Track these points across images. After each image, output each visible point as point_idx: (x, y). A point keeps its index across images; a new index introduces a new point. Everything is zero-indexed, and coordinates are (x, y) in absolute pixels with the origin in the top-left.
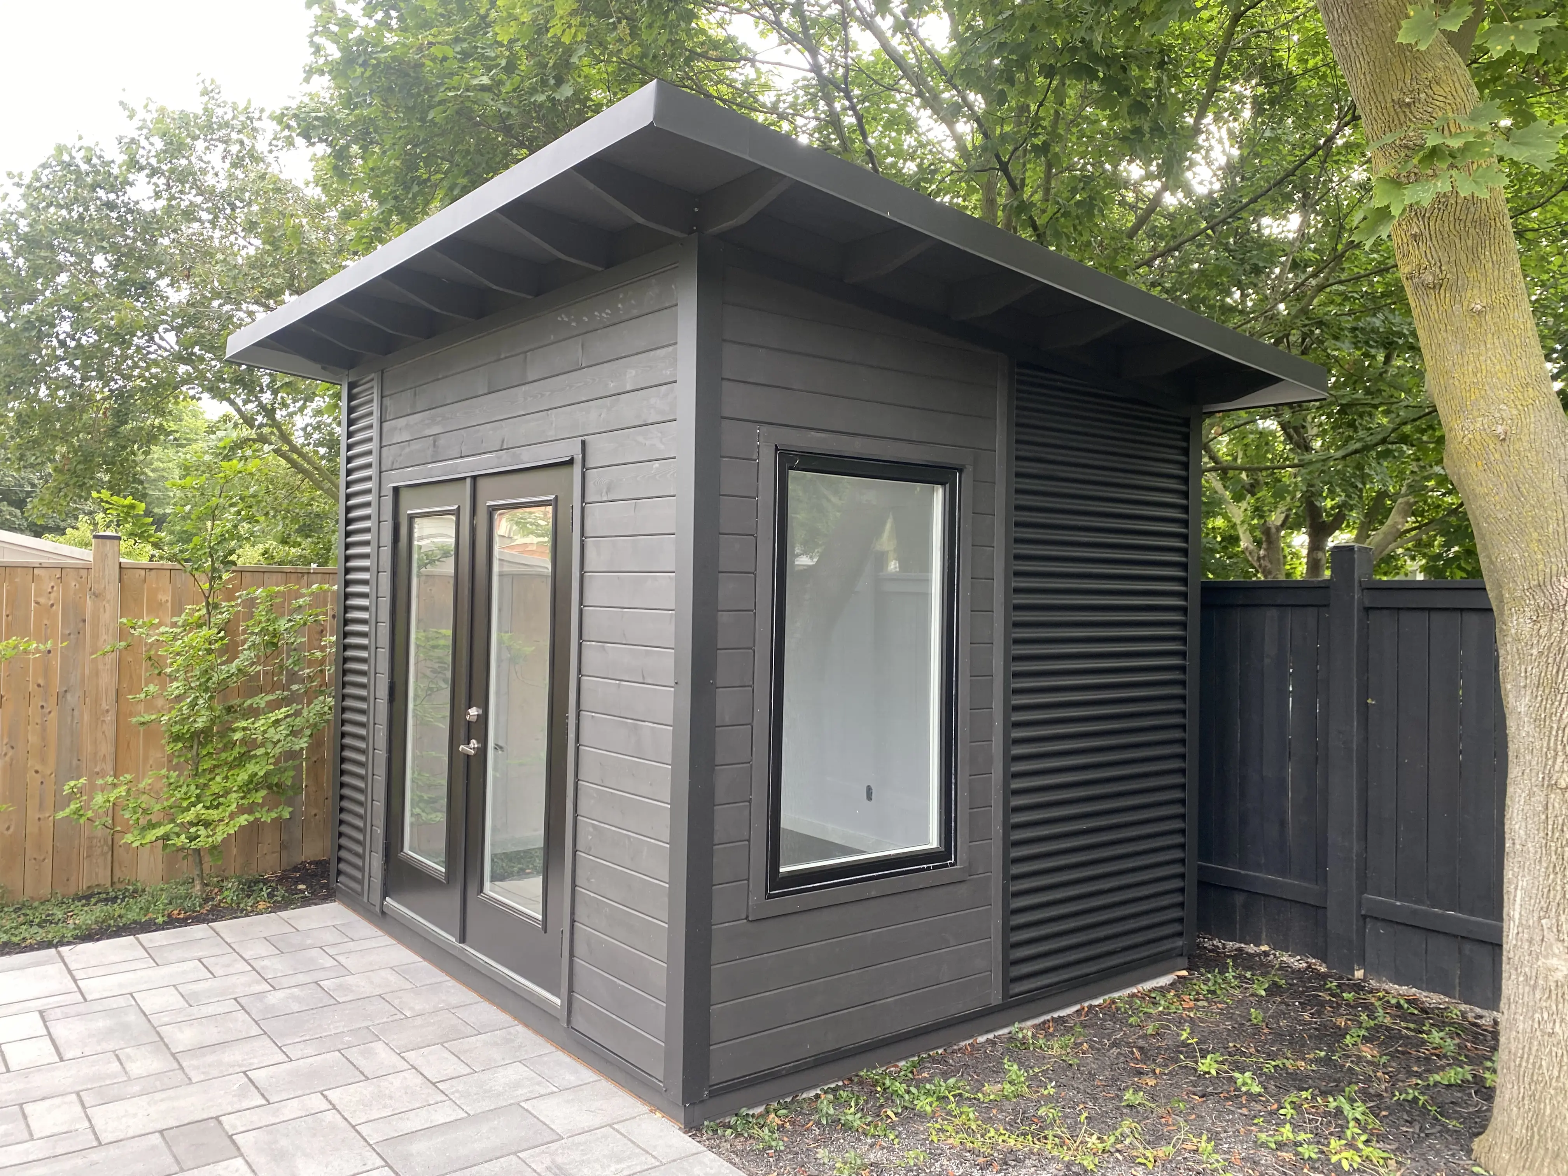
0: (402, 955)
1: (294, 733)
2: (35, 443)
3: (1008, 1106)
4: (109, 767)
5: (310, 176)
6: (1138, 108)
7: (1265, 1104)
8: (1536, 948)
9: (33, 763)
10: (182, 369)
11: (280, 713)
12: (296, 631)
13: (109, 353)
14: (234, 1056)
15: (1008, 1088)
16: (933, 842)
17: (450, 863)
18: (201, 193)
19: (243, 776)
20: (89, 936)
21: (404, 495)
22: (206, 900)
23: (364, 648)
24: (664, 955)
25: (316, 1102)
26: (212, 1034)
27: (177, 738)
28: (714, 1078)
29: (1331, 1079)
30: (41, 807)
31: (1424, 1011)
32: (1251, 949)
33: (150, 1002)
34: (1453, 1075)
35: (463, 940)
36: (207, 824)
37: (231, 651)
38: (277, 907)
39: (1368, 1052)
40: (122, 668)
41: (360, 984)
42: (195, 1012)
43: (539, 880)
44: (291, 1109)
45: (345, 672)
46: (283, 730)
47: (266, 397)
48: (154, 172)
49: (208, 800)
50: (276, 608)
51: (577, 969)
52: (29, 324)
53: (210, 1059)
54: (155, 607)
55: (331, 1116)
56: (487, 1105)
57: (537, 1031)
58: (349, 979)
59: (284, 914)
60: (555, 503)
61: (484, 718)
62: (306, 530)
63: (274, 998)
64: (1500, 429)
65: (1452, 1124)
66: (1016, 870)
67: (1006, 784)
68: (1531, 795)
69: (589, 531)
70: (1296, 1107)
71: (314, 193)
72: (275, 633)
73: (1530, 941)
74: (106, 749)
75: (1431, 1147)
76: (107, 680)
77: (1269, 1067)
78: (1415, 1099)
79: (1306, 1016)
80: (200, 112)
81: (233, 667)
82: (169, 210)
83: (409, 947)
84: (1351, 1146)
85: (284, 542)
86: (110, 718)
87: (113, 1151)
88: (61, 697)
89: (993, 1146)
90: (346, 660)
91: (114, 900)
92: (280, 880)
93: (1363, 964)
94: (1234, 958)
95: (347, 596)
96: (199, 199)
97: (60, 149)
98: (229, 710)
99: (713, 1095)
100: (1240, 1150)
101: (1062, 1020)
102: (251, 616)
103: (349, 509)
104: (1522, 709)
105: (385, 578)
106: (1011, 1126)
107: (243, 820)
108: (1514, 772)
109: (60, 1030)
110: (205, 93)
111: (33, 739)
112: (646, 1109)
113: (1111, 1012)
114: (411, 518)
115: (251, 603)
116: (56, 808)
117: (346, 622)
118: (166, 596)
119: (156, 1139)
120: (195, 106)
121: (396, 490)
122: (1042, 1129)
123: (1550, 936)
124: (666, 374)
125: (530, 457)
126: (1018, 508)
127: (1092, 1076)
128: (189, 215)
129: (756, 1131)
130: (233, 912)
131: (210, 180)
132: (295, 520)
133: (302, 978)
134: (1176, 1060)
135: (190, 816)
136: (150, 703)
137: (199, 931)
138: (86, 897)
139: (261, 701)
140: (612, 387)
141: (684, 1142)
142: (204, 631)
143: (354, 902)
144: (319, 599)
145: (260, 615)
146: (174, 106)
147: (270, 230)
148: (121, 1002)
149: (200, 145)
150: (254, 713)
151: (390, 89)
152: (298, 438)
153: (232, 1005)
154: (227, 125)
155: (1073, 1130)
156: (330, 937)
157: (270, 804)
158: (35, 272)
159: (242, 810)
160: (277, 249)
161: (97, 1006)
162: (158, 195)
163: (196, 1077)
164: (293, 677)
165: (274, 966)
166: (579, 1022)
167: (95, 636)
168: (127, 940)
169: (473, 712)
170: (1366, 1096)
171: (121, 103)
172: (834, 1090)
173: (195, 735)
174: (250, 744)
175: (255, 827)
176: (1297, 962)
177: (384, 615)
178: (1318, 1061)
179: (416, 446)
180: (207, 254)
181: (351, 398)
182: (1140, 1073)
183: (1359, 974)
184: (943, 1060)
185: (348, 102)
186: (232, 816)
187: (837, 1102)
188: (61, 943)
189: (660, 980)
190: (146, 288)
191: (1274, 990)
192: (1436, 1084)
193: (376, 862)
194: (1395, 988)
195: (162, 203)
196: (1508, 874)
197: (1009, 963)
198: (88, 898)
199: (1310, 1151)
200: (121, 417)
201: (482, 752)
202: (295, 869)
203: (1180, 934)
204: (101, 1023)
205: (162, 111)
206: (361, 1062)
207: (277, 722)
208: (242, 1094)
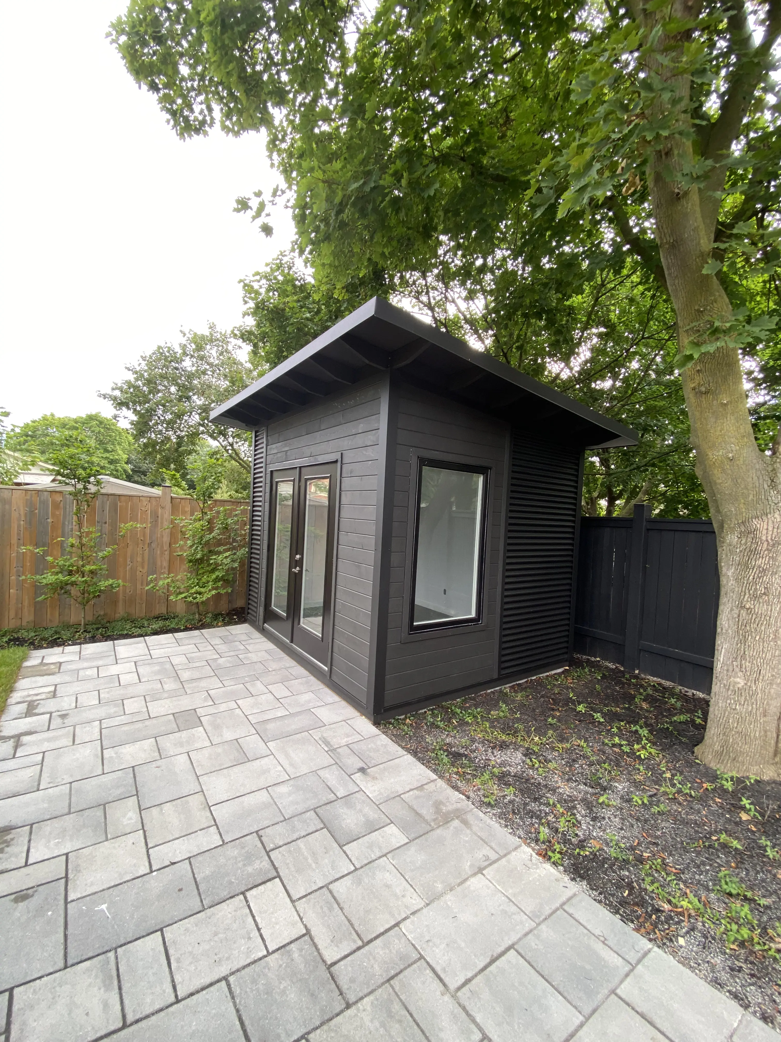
0: (270, 646)
1: (233, 561)
2: (150, 453)
3: (501, 722)
4: (166, 571)
5: (247, 359)
6: (559, 332)
7: (605, 726)
8: (730, 673)
9: (140, 569)
10: (201, 428)
11: (227, 554)
12: (236, 523)
13: (176, 422)
14: (203, 684)
15: (502, 714)
16: (473, 615)
17: (288, 612)
18: (208, 364)
19: (214, 576)
20: (156, 633)
21: (275, 474)
22: (200, 621)
23: (259, 530)
24: (368, 655)
25: (233, 705)
26: (196, 675)
27: (190, 561)
28: (386, 705)
29: (631, 717)
30: (142, 584)
31: (664, 688)
32: (593, 659)
33: (176, 660)
34: (682, 718)
35: (292, 642)
36: (200, 593)
37: (211, 530)
38: (226, 625)
39: (645, 705)
40: (172, 535)
41: (253, 657)
42: (191, 665)
43: (321, 618)
44: (223, 707)
45: (252, 539)
46: (229, 560)
47: (231, 440)
48: (192, 356)
49: (201, 585)
50: (228, 514)
51: (334, 658)
52: (147, 411)
53: (194, 684)
54: (184, 513)
55: (238, 711)
56: (299, 709)
57: (318, 679)
58: (249, 655)
59: (228, 628)
60: (330, 477)
61: (302, 559)
62: (244, 488)
63: (221, 661)
64: (730, 455)
65: (684, 740)
66: (505, 626)
67: (502, 593)
68: (732, 610)
69: (343, 489)
70: (619, 728)
71: (249, 365)
72: (227, 524)
73: (728, 670)
74: (165, 564)
75: (676, 749)
76: (166, 539)
77: (605, 710)
78: (668, 728)
79: (617, 688)
80: (208, 334)
81: (211, 536)
82: (197, 371)
83: (273, 642)
84: (644, 748)
85: (237, 492)
86: (167, 553)
87: (154, 721)
88: (149, 544)
89: (496, 739)
90: (253, 535)
91: (167, 619)
92: (228, 614)
93: (638, 669)
94: (586, 662)
95: (254, 511)
96: (208, 367)
97: (159, 347)
98: (210, 551)
99: (385, 711)
100: (597, 747)
101: (519, 685)
102: (218, 517)
103: (255, 479)
104: (730, 574)
105: (267, 505)
106: (503, 730)
107: (214, 592)
108: (723, 600)
109: (140, 670)
110: (211, 328)
111: (139, 559)
112: (358, 714)
113: (540, 682)
114: (277, 482)
115: (218, 512)
116: (147, 585)
117: (253, 521)
118: (188, 509)
119: (171, 717)
120: (206, 332)
121: (272, 472)
122: (515, 732)
123: (737, 670)
124: (376, 426)
125: (321, 460)
126: (512, 485)
127: (534, 710)
128: (204, 373)
129: (402, 726)
130: (209, 626)
131: (212, 360)
132: (241, 484)
133: (232, 653)
134: (568, 705)
135: (193, 591)
136: (182, 548)
137: (196, 633)
138: (157, 618)
139: (221, 549)
140: (354, 431)
141: (373, 730)
142: (201, 522)
143: (253, 624)
144: (244, 512)
145: (221, 516)
146: (199, 333)
147: (232, 378)
148: (164, 659)
149: (208, 347)
150: (219, 553)
151: (273, 319)
152: (242, 456)
153: (205, 663)
154: (218, 340)
155: (528, 733)
156: (244, 637)
157: (223, 587)
158: (150, 392)
159: (213, 589)
160: (234, 385)
161: (155, 661)
162: (193, 365)
163: (189, 691)
164: (234, 540)
165: (222, 648)
166: (334, 678)
167: (162, 523)
168: (170, 635)
169: (298, 557)
170: (647, 725)
171: (181, 331)
172: (432, 710)
173: (197, 560)
174: (217, 565)
175: (218, 595)
176: (611, 666)
177: (267, 519)
178: (625, 708)
179: (279, 455)
180: (210, 387)
181: (256, 436)
182: (553, 710)
183: (637, 672)
184: (474, 699)
185: (258, 326)
186: (210, 591)
187: (433, 715)
188: (146, 635)
189: (367, 665)
190: (189, 398)
191: (604, 677)
192: (675, 721)
193: (261, 610)
194: (651, 678)
195: (194, 368)
196: (718, 642)
197: (501, 662)
198: (158, 618)
199: (626, 749)
200: (179, 444)
201: (301, 572)
202: (234, 610)
203: (566, 653)
204: (157, 668)
205: (195, 334)
206: (251, 689)
207: (226, 557)
208: (205, 700)
